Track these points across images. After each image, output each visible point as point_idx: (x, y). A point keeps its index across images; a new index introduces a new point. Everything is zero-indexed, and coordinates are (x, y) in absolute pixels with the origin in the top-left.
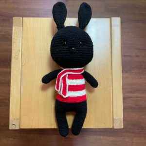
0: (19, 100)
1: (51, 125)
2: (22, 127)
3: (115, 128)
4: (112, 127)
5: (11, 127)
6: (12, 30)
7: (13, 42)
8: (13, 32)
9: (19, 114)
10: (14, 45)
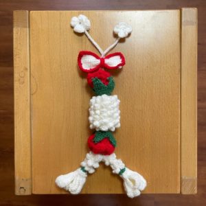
2: (35, 193)
3: (184, 193)
4: (179, 192)
5: (18, 192)
7: (15, 53)
8: (14, 37)
9: (29, 172)
10: (18, 59)
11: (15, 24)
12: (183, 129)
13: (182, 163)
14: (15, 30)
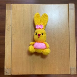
0: (10, 56)
1: (31, 72)
2: (12, 74)
4: (69, 74)
5: (6, 74)
6: (5, 12)
7: (6, 19)
8: (6, 13)
9: (10, 66)
10: (7, 22)
11: (7, 9)
12: (70, 48)
13: (71, 62)
14: (6, 11)
